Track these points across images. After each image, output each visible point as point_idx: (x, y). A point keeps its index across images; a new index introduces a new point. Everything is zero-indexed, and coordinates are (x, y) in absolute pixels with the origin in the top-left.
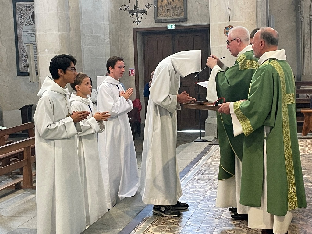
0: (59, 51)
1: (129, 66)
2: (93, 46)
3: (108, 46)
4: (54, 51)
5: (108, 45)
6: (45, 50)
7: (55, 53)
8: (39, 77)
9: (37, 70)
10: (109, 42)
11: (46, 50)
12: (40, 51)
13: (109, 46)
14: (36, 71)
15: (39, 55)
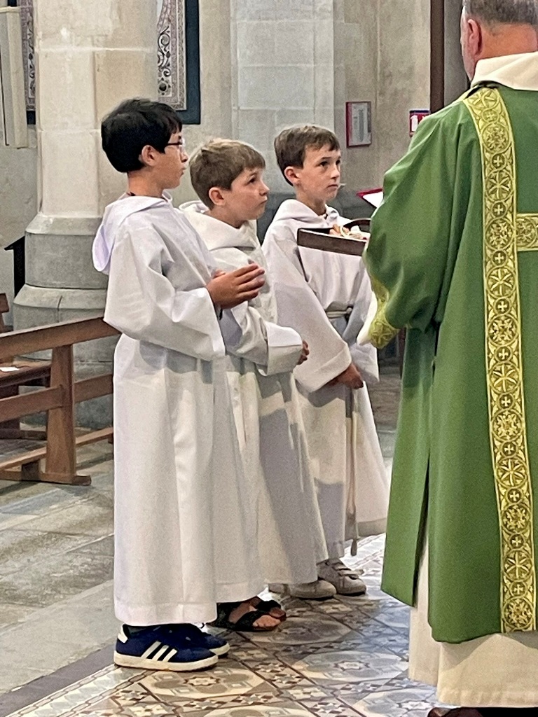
0: (110, 37)
1: (408, 101)
2: (270, 22)
3: (325, 22)
4: (92, 37)
5: (324, 18)
6: (58, 32)
7: (93, 42)
8: (39, 131)
9: (33, 107)
10: (330, 8)
11: (64, 33)
12: (44, 35)
13: (328, 22)
14: (28, 107)
15: (41, 47)
